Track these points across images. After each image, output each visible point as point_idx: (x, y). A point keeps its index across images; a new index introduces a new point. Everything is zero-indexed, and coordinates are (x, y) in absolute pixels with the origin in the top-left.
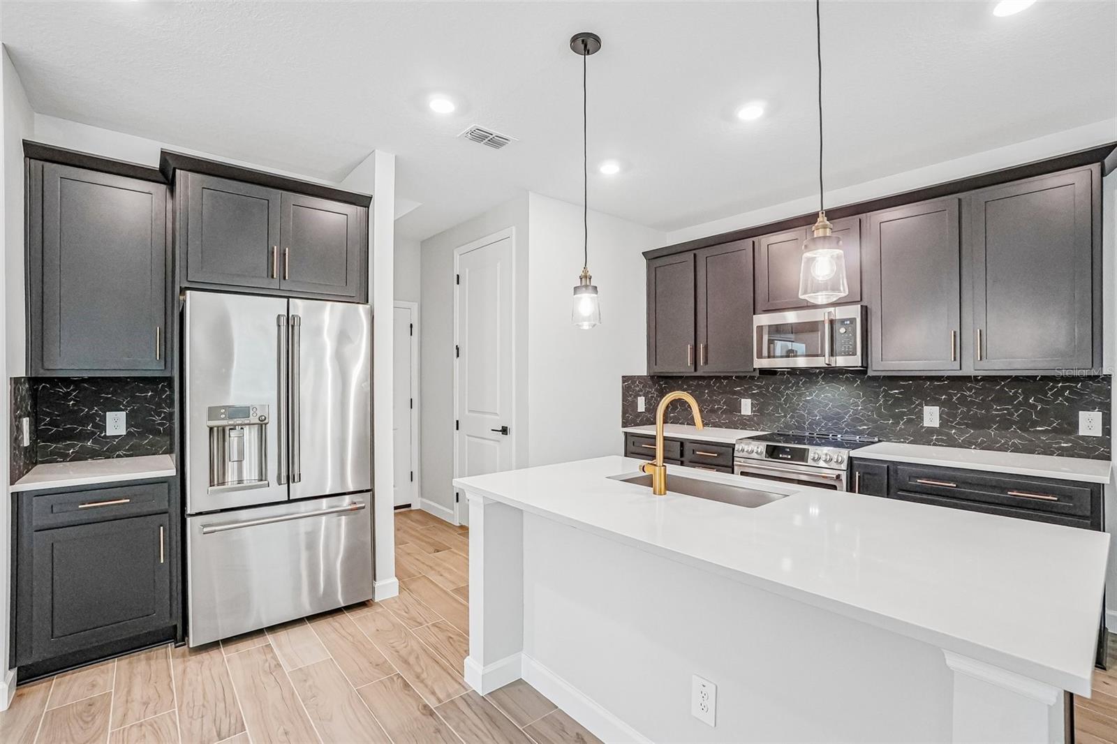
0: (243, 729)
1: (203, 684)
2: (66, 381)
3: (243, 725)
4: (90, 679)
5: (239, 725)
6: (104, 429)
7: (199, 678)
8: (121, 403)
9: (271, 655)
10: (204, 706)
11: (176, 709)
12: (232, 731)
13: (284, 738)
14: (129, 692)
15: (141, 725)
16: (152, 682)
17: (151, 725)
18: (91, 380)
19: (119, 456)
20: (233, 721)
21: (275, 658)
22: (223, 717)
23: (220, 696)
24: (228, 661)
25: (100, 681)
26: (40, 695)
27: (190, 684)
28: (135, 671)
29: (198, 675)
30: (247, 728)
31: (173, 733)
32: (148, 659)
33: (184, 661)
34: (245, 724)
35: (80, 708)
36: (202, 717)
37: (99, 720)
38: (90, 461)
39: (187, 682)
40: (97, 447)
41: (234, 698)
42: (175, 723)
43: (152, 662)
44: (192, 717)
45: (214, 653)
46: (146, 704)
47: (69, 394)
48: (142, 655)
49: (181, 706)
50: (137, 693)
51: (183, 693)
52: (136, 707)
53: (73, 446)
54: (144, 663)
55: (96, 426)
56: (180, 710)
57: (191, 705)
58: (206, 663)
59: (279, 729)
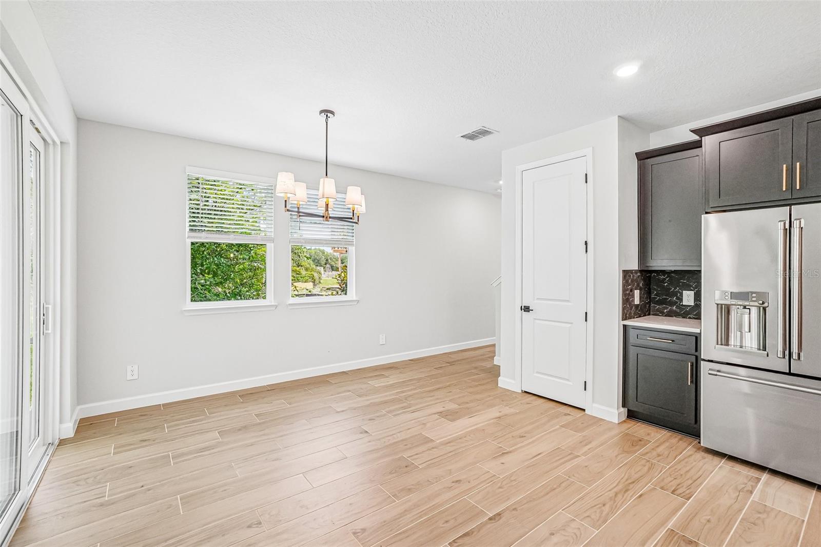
0: (688, 499)
1: (692, 468)
2: (663, 272)
3: (690, 498)
4: (650, 431)
5: (689, 496)
6: (681, 300)
7: (694, 463)
8: (691, 286)
9: (754, 484)
10: (681, 475)
11: (668, 467)
12: (682, 495)
13: (704, 522)
14: (658, 446)
15: (648, 461)
16: (671, 449)
17: (652, 464)
18: (675, 272)
19: (690, 318)
20: (688, 492)
21: (754, 487)
22: (685, 487)
23: (695, 478)
24: (720, 467)
25: (652, 435)
26: (630, 425)
27: (687, 463)
28: (669, 440)
29: (695, 461)
30: (690, 501)
31: (656, 474)
32: (681, 439)
33: (696, 452)
34: (691, 499)
35: (636, 439)
36: (675, 479)
37: (637, 447)
38: (674, 318)
39: (686, 460)
40: (678, 311)
41: (701, 484)
42: (661, 471)
43: (680, 442)
44: (671, 475)
45: (716, 459)
46: (659, 455)
47: (665, 279)
48: (680, 436)
49: (673, 467)
50: (660, 450)
51: (679, 463)
52: (654, 453)
53: (667, 308)
54: (677, 439)
55: (678, 298)
56: (669, 468)
57: (676, 470)
58: (706, 460)
59: (706, 515)
